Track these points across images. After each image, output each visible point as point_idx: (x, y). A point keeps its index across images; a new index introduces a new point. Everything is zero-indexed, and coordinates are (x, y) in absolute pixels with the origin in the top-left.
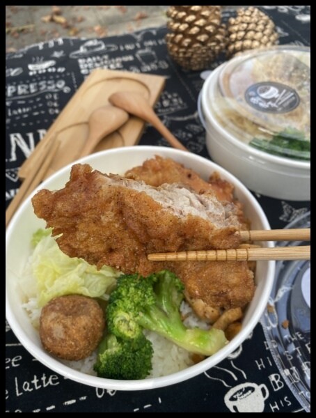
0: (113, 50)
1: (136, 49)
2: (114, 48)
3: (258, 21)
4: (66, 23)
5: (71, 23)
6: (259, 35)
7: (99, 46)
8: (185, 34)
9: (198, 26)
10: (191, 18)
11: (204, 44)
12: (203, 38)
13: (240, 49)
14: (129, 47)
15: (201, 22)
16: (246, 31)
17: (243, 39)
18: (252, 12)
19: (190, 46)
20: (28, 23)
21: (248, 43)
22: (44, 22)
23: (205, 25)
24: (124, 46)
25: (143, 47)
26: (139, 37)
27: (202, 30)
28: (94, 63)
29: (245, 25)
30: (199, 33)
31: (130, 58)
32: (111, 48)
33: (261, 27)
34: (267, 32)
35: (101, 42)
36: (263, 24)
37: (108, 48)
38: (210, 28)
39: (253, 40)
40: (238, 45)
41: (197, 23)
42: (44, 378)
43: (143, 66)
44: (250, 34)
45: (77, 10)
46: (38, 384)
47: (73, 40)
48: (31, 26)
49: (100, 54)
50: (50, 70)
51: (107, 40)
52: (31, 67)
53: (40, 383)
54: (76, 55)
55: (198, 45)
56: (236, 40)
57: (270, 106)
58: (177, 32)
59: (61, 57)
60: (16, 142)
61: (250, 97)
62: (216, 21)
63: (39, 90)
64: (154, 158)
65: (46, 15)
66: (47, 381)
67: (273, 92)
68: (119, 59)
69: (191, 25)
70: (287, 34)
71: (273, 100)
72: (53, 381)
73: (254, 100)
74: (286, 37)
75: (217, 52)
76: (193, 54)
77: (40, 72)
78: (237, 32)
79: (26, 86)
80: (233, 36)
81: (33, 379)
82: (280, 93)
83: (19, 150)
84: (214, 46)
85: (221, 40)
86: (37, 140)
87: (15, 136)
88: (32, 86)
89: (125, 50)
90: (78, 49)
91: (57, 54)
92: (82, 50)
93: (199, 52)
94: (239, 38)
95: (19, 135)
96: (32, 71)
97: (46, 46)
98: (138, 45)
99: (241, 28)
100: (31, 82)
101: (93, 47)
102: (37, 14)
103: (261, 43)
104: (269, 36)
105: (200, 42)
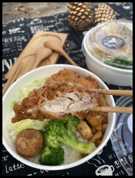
0: (45, 23)
1: (55, 22)
2: (45, 22)
3: (107, 10)
4: (25, 11)
5: (27, 11)
6: (107, 15)
7: (39, 21)
8: (76, 16)
9: (81, 12)
10: (78, 9)
11: (84, 20)
12: (83, 17)
14: (52, 21)
15: (82, 10)
16: (102, 14)
17: (101, 17)
18: (104, 6)
19: (78, 21)
20: (9, 11)
21: (102, 19)
22: (15, 11)
23: (84, 12)
24: (50, 21)
25: (58, 21)
26: (56, 17)
27: (83, 14)
28: (37, 28)
29: (101, 11)
30: (82, 15)
31: (53, 26)
32: (44, 22)
33: (108, 12)
34: (111, 14)
35: (40, 19)
36: (109, 11)
37: (43, 22)
38: (86, 13)
39: (105, 18)
40: (99, 20)
41: (81, 11)
42: (18, 165)
43: (58, 29)
44: (104, 15)
45: (29, 5)
46: (16, 168)
47: (28, 19)
48: (10, 12)
49: (40, 24)
50: (18, 32)
51: (42, 19)
52: (10, 31)
53: (16, 167)
54: (30, 25)
56: (98, 18)
57: (113, 46)
58: (72, 15)
59: (23, 26)
60: (4, 63)
61: (104, 42)
62: (89, 10)
63: (13, 41)
64: (63, 69)
65: (16, 8)
66: (19, 166)
67: (114, 40)
68: (48, 27)
69: (78, 12)
70: (119, 15)
71: (114, 43)
72: (22, 166)
73: (106, 44)
74: (119, 16)
75: (89, 23)
76: (79, 24)
77: (14, 33)
78: (98, 14)
79: (8, 39)
80: (96, 16)
81: (13, 166)
82: (117, 40)
83: (5, 67)
84: (88, 21)
85: (91, 18)
86: (13, 62)
87: (4, 61)
88: (11, 39)
89: (50, 22)
90: (30, 22)
91: (21, 25)
92: (32, 23)
93: (82, 23)
94: (99, 17)
95: (5, 60)
96: (10, 32)
97: (16, 21)
98: (56, 20)
99: (100, 13)
100: (10, 37)
101: (36, 22)
102: (12, 7)
103: (108, 19)
104: (112, 16)
105: (82, 19)
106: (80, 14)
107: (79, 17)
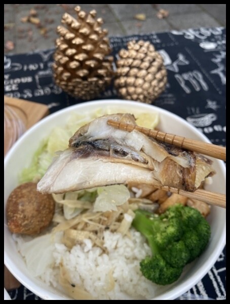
0: (16, 69)
1: (39, 69)
2: (18, 67)
3: (144, 58)
5: (43, 24)
6: (143, 72)
8: (66, 66)
9: (78, 60)
10: (71, 52)
11: (85, 78)
12: (82, 73)
13: (123, 85)
14: (32, 67)
15: (81, 57)
16: (131, 67)
17: (127, 75)
18: (141, 46)
19: (69, 79)
22: (22, 22)
23: (86, 60)
24: (28, 65)
25: (46, 68)
26: (46, 57)
27: (82, 64)
29: (130, 61)
30: (78, 68)
31: (29, 79)
32: (16, 66)
33: (146, 64)
34: (153, 69)
36: (149, 60)
37: (12, 67)
38: (92, 63)
39: (136, 77)
40: (122, 80)
41: (77, 57)
43: (37, 88)
44: (134, 71)
48: (12, 25)
51: (14, 58)
55: (78, 80)
58: (59, 64)
62: (98, 56)
68: (18, 80)
69: (72, 58)
74: (186, 66)
75: (101, 86)
76: (74, 87)
84: (97, 82)
85: (105, 75)
89: (28, 70)
93: (80, 86)
94: (124, 74)
98: (42, 65)
99: (126, 63)
102: (18, 15)
103: (145, 81)
104: (154, 74)
105: (80, 77)
106: (73, 65)
107: (73, 72)
